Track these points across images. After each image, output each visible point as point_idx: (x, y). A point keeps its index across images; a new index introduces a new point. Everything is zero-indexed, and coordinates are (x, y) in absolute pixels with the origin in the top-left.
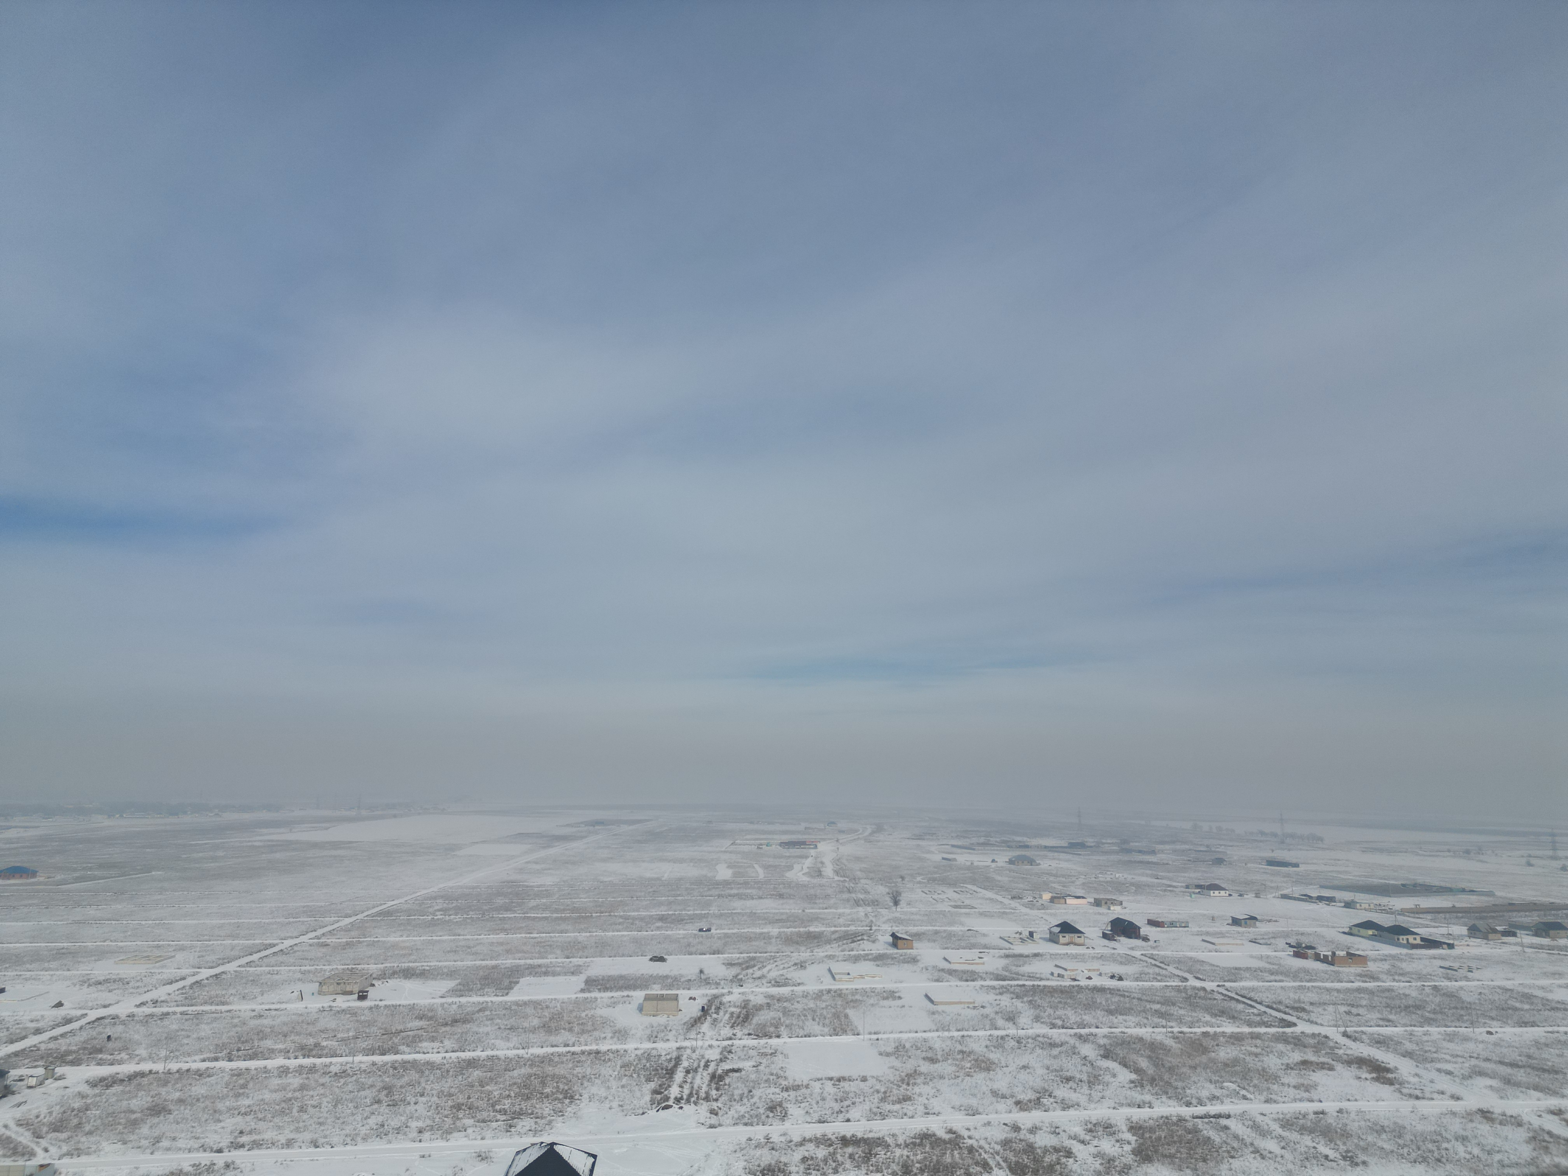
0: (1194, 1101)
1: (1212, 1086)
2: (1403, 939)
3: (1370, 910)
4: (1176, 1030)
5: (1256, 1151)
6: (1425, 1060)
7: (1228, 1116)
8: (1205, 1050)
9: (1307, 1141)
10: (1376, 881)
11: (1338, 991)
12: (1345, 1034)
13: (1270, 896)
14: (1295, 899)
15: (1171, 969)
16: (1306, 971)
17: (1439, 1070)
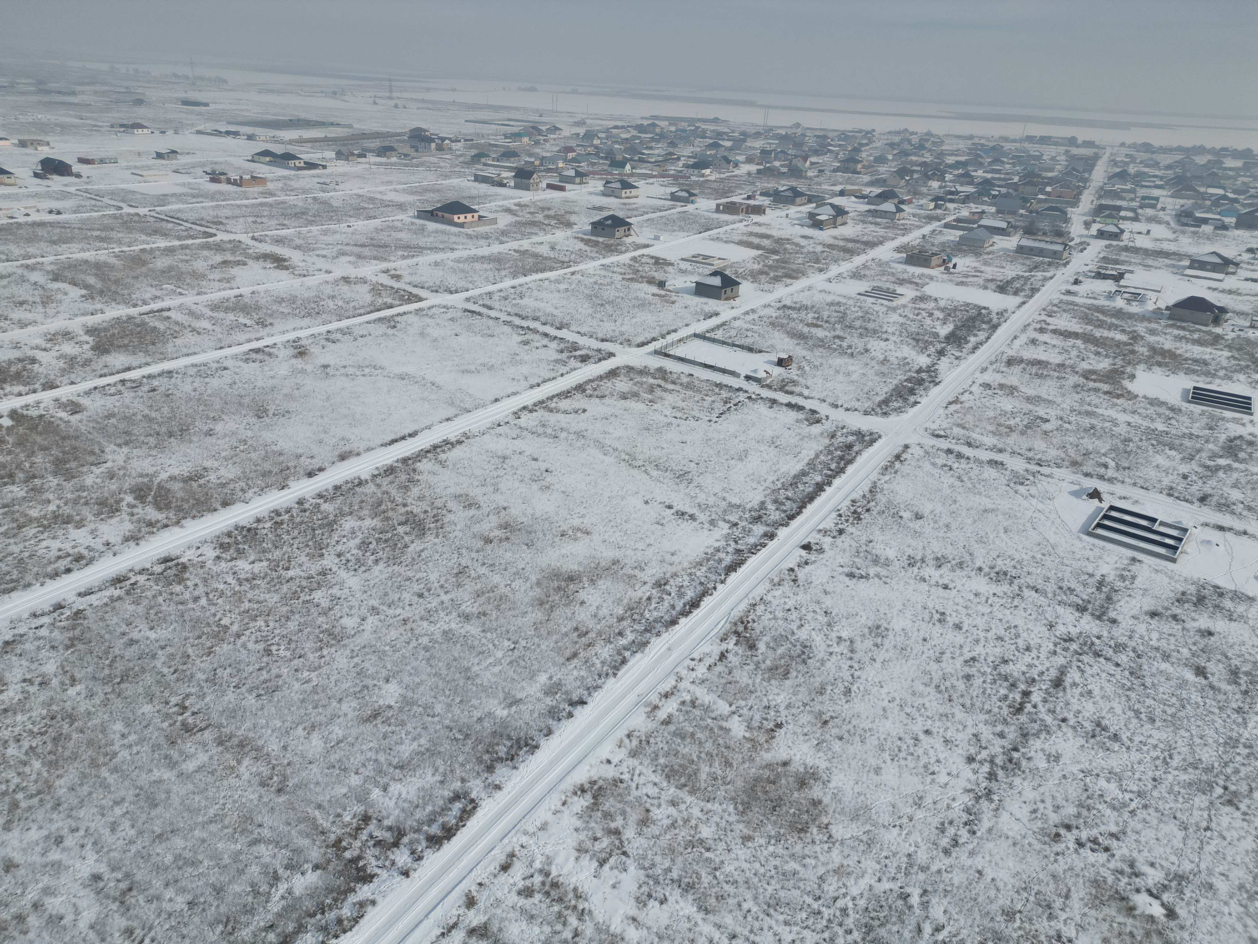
0: (140, 303)
1: (153, 290)
2: (291, 163)
3: (267, 141)
4: (117, 250)
5: (194, 330)
6: (309, 250)
7: (169, 309)
8: (144, 263)
9: (231, 316)
10: (271, 117)
11: (246, 206)
12: (253, 238)
13: (187, 132)
14: (208, 134)
15: (106, 200)
16: (221, 193)
17: (318, 255)
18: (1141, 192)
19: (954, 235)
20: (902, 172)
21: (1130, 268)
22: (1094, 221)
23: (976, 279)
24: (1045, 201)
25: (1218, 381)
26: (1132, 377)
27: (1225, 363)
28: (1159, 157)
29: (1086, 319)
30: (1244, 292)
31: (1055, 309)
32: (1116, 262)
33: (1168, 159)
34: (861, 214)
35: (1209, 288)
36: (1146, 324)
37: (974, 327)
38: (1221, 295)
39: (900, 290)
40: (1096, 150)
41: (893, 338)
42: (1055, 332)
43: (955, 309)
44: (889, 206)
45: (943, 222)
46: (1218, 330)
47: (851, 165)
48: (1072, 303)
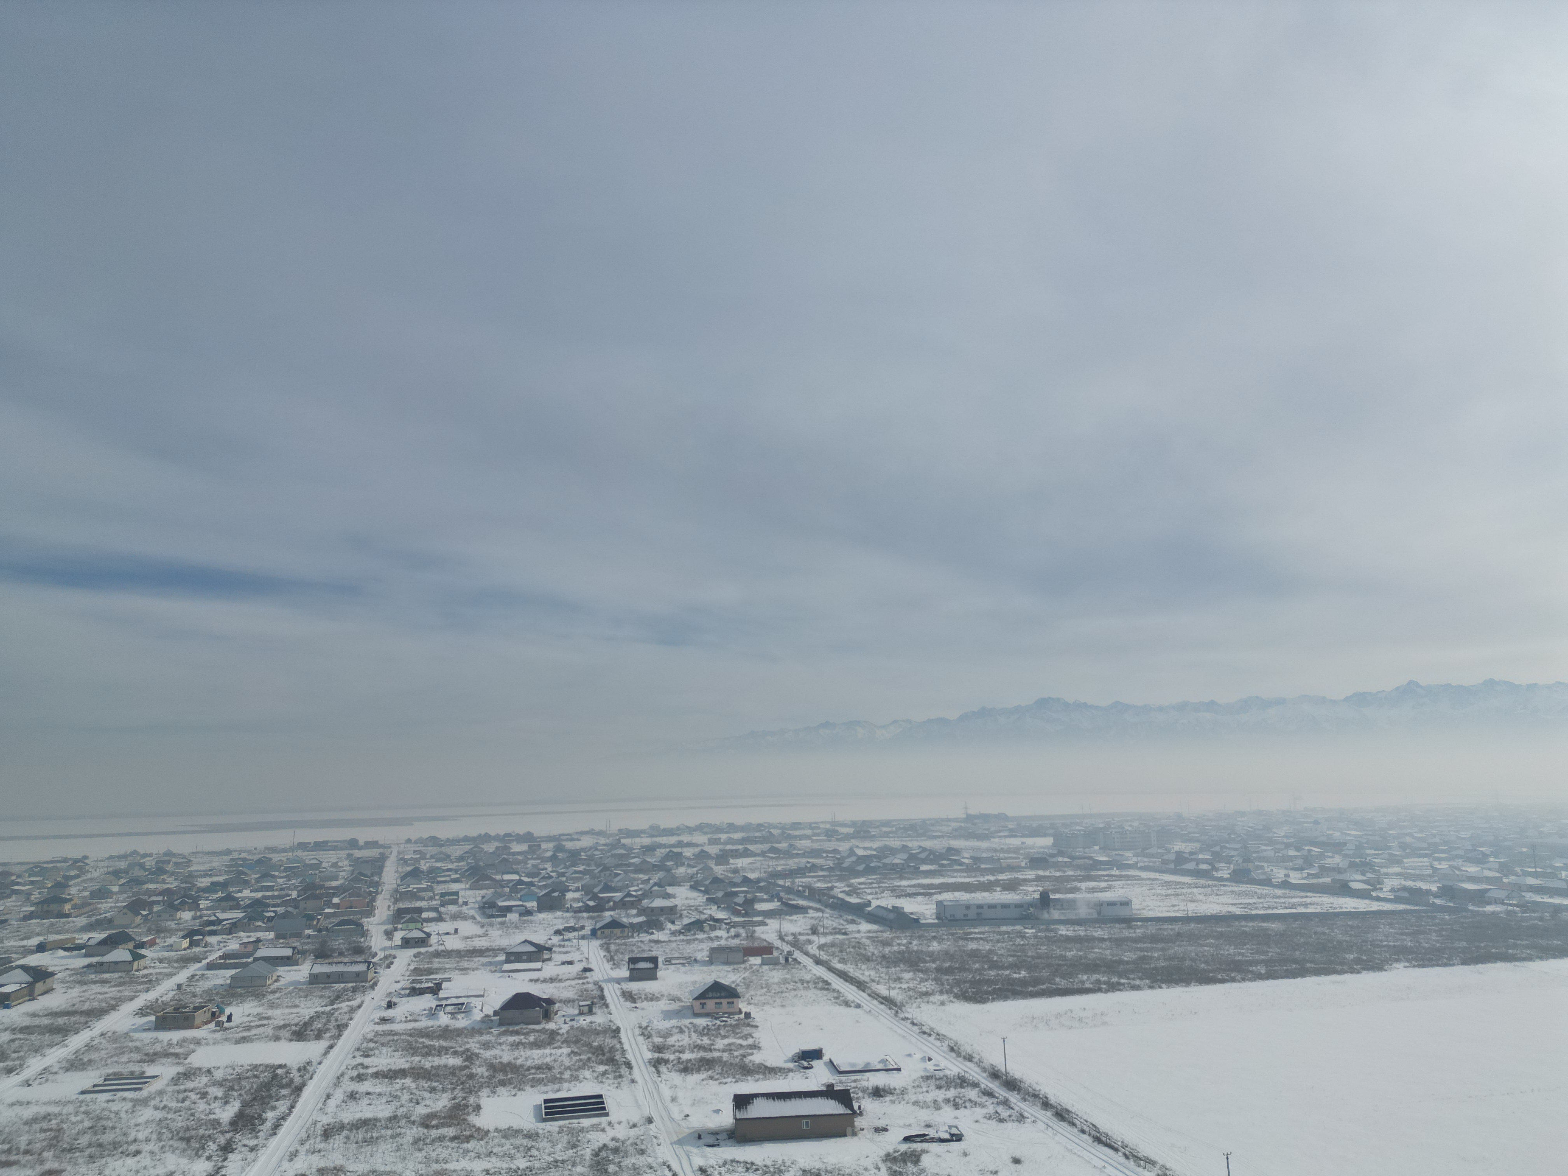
18: (439, 889)
19: (223, 977)
20: (135, 907)
21: (446, 976)
22: (396, 929)
23: (262, 1029)
24: (334, 915)
25: (566, 1085)
26: (478, 1108)
27: (567, 1062)
28: (448, 850)
29: (411, 1049)
30: (564, 977)
31: (371, 1045)
32: (430, 972)
33: (457, 851)
34: (76, 972)
35: (531, 980)
36: (478, 1038)
37: (271, 1097)
38: (544, 986)
39: (150, 1070)
40: (381, 850)
41: (147, 1148)
42: (377, 1075)
43: (240, 1078)
44: (121, 954)
45: (205, 962)
46: (551, 1026)
47: (54, 907)
48: (391, 1033)
